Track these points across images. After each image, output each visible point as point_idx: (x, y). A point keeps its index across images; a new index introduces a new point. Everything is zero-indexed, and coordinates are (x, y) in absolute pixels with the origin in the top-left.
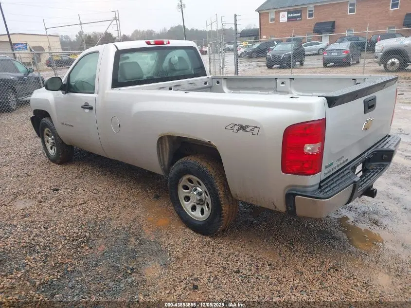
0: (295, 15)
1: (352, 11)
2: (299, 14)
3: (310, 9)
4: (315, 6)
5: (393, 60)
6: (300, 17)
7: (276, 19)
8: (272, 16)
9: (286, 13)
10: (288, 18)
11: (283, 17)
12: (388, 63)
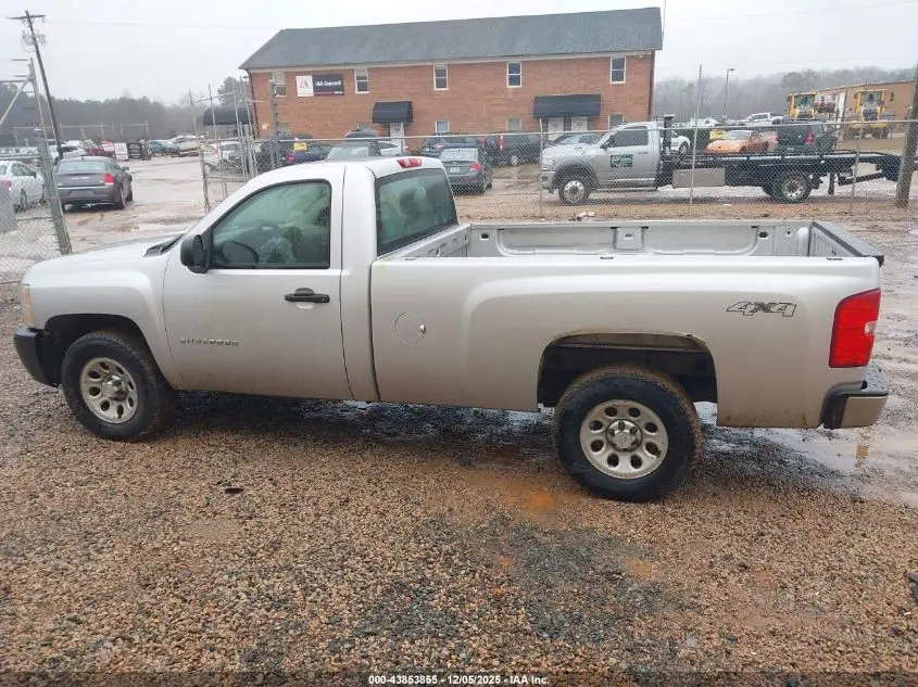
0: (330, 84)
1: (441, 84)
2: (339, 83)
3: (361, 74)
4: (369, 70)
5: (573, 183)
6: (340, 88)
7: (288, 90)
8: (279, 80)
9: (309, 79)
10: (316, 89)
11: (305, 87)
12: (566, 189)
